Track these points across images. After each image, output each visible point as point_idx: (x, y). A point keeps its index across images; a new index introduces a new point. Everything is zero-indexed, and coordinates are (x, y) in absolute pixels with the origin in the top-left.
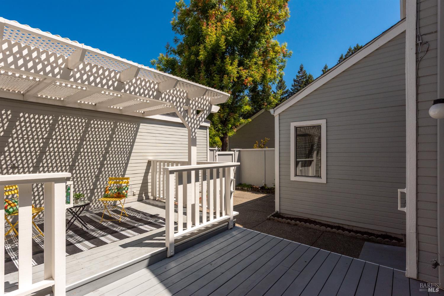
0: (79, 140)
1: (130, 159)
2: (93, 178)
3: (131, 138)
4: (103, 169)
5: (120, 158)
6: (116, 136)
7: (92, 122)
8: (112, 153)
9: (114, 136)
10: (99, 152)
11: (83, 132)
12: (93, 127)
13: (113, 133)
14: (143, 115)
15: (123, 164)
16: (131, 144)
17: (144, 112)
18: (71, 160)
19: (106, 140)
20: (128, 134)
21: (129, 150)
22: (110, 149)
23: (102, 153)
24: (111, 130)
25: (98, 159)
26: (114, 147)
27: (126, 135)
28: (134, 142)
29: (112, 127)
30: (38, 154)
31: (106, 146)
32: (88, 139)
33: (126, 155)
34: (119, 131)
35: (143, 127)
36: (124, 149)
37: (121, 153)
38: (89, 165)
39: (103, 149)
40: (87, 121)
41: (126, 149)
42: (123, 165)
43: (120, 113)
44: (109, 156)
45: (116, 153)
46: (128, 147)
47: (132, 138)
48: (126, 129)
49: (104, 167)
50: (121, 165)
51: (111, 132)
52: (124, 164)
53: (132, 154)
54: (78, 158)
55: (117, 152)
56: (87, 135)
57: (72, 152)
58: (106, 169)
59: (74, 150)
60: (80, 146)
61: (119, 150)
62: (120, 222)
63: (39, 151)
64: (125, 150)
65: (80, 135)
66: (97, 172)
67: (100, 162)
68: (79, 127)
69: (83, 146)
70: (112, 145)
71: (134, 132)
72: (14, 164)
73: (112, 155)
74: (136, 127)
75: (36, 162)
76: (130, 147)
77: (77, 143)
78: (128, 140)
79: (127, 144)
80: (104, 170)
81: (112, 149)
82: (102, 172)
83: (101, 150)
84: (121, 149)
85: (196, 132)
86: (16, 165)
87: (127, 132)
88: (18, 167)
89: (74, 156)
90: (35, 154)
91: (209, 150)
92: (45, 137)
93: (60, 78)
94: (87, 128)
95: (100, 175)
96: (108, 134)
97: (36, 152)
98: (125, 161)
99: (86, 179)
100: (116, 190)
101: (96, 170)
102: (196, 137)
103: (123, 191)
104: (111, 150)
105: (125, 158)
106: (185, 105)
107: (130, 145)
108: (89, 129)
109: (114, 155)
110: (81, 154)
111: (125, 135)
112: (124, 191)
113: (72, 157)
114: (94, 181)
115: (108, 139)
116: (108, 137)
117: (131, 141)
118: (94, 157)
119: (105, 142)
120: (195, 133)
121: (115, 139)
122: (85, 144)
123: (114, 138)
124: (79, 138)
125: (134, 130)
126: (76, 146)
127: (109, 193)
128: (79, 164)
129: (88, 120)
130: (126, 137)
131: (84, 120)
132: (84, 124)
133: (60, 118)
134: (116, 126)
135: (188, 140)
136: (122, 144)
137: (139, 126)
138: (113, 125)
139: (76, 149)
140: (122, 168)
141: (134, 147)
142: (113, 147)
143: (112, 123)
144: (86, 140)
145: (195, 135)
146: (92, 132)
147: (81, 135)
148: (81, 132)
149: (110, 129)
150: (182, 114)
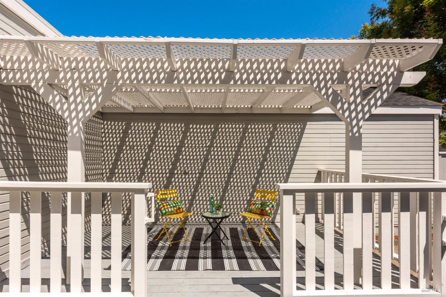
0: (237, 147)
1: (293, 168)
2: (250, 188)
3: (294, 141)
4: (260, 179)
5: (280, 166)
6: (275, 140)
7: (249, 126)
8: (270, 160)
9: (273, 140)
10: (256, 160)
11: (240, 138)
12: (250, 132)
13: (273, 137)
14: (310, 111)
15: (283, 174)
16: (295, 149)
17: (311, 107)
18: (229, 168)
19: (264, 146)
20: (290, 137)
21: (291, 157)
22: (268, 156)
23: (259, 160)
24: (270, 134)
25: (255, 168)
26: (273, 153)
27: (288, 138)
28: (298, 146)
29: (271, 130)
30: (202, 161)
31: (264, 152)
32: (245, 145)
33: (287, 164)
34: (279, 134)
35: (311, 127)
36: (285, 155)
37: (281, 160)
38: (246, 173)
39: (260, 156)
40: (244, 126)
41: (288, 156)
42: (283, 176)
43: (280, 113)
44: (267, 164)
45: (275, 161)
46: (290, 153)
47: (296, 142)
48: (287, 131)
49: (262, 176)
50: (281, 175)
51: (269, 137)
52: (285, 175)
53: (295, 162)
54: (235, 166)
55: (276, 159)
56: (245, 141)
57: (230, 160)
58: (264, 179)
59: (232, 157)
60: (238, 153)
61: (279, 157)
62: (260, 246)
63: (203, 159)
64: (286, 157)
65: (237, 142)
66: (254, 181)
67: (257, 170)
68: (237, 133)
69: (241, 153)
70: (270, 151)
71: (298, 134)
72: (185, 170)
73: (271, 163)
74: (300, 127)
75: (201, 169)
76: (292, 153)
77: (234, 150)
78: (290, 144)
79: (288, 149)
80: (262, 180)
81: (270, 155)
82: (260, 182)
83: (259, 157)
84: (281, 155)
85: (360, 125)
86: (187, 171)
87: (289, 134)
88: (188, 173)
89: (231, 164)
90: (201, 162)
91: (440, 155)
92: (207, 145)
93: (165, 83)
94: (244, 134)
95: (257, 185)
96: (266, 138)
97: (201, 160)
98: (286, 171)
99: (243, 188)
100: (260, 206)
101: (253, 179)
102: (360, 135)
103: (266, 207)
104: (270, 157)
105: (286, 167)
106: (336, 83)
107: (292, 151)
108: (247, 135)
109: (273, 163)
110: (238, 162)
111: (286, 139)
112: (268, 209)
113: (230, 165)
114: (250, 192)
115: (266, 144)
116: (266, 142)
117: (295, 145)
118: (251, 165)
119: (263, 148)
120: (359, 128)
121: (274, 144)
122: (242, 151)
123: (273, 142)
124: (236, 145)
125: (298, 131)
126: (234, 153)
127: (253, 208)
128: (236, 172)
129: (246, 125)
130: (287, 141)
131: (241, 126)
132: (241, 130)
133: (220, 125)
134: (275, 129)
135: (346, 141)
136: (279, 149)
137: (305, 125)
138: (272, 128)
139: (234, 157)
140: (282, 179)
141: (298, 153)
142: (271, 154)
143: (271, 126)
144: (243, 147)
145: (358, 131)
146: (249, 138)
147: (239, 141)
148: (238, 138)
149: (269, 132)
150: (330, 99)
